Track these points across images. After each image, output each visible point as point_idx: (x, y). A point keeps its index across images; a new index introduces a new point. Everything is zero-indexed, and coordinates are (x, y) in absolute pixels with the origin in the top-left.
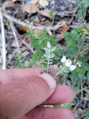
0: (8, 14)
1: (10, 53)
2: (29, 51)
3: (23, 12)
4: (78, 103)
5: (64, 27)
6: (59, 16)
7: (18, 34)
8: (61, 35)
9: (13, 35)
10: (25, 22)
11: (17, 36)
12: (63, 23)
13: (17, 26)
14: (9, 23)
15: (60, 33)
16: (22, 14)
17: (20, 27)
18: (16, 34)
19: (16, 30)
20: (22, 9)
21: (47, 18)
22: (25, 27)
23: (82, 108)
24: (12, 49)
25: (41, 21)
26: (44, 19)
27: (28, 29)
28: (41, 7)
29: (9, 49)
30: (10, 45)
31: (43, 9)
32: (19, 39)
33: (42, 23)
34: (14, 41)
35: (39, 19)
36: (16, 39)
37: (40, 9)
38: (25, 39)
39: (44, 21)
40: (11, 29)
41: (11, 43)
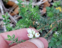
2: (13, 23)
5: (46, 4)
7: (4, 8)
8: (42, 11)
11: (4, 10)
13: (4, 1)
15: (42, 9)
18: (3, 7)
19: (3, 4)
22: (11, 2)
27: (14, 3)
38: (10, 12)
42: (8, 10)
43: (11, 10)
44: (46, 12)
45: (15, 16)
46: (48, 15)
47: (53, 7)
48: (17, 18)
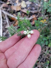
0: (4, 10)
1: (4, 32)
3: (13, 10)
4: (41, 60)
5: (34, 19)
6: (32, 13)
8: (32, 23)
9: (6, 22)
10: (13, 15)
11: (9, 23)
12: (34, 17)
13: (9, 17)
14: (4, 16)
16: (12, 11)
17: (11, 18)
18: (8, 21)
19: (8, 19)
20: (12, 8)
21: (25, 14)
22: (13, 18)
23: (43, 62)
24: (5, 30)
25: (22, 15)
26: (23, 14)
27: (15, 19)
28: (22, 8)
29: (4, 29)
30: (4, 27)
31: (23, 9)
32: (10, 24)
33: (23, 16)
34: (7, 25)
35: (21, 14)
36: (8, 24)
37: (22, 9)
39: (24, 15)
40: (5, 18)
41: (5, 26)
42: (12, 23)
43: (14, 23)
44: (35, 23)
45: (16, 27)
46: (35, 25)
47: (38, 21)
48: (17, 27)
